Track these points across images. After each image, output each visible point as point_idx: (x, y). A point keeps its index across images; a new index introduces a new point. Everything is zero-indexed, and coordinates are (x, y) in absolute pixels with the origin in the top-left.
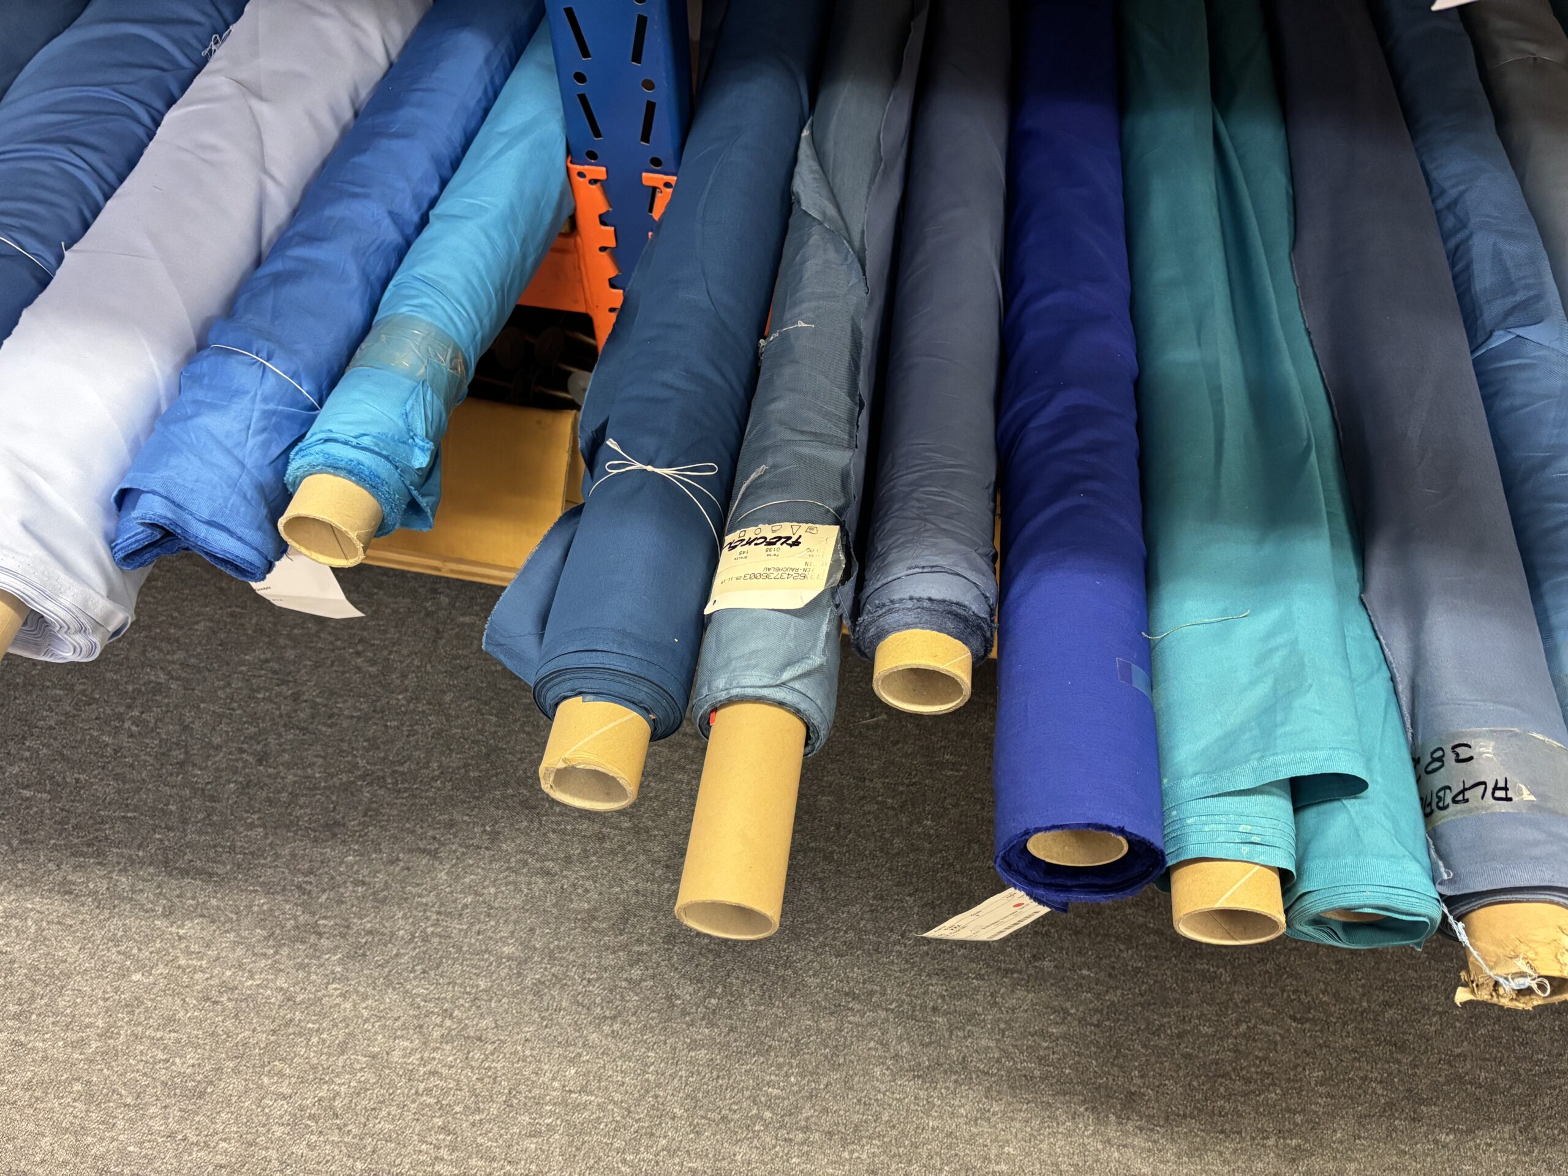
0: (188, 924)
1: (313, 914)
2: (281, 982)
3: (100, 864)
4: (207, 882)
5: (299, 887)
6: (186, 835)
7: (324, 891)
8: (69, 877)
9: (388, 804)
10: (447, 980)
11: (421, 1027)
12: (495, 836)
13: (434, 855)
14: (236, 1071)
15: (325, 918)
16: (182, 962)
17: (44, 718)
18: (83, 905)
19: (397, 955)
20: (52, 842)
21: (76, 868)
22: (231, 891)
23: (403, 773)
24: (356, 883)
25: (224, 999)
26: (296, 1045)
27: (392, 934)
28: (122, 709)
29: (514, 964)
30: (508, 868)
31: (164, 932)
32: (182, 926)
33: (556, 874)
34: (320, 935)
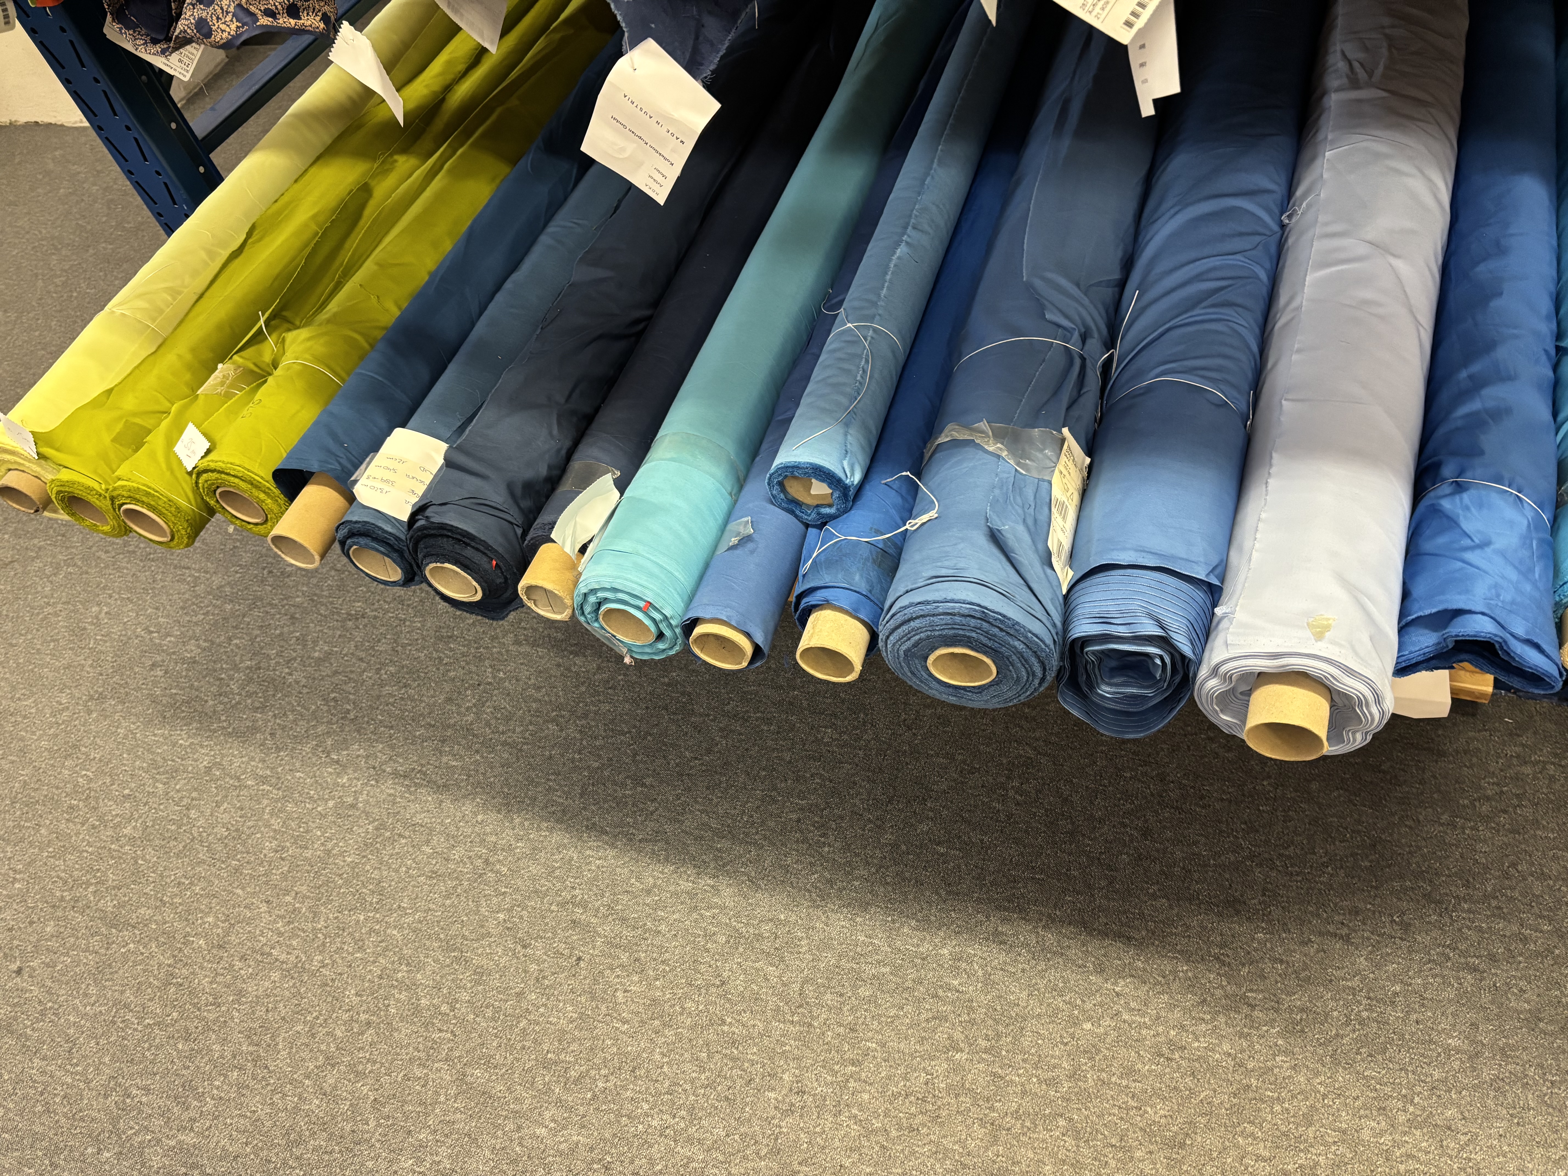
0: (1122, 983)
1: (1240, 986)
2: (1226, 1047)
3: (1024, 919)
4: (1129, 946)
5: (1217, 959)
6: (1095, 900)
7: (1243, 965)
8: (1000, 929)
9: (1284, 886)
10: (1397, 1067)
11: (1384, 1109)
12: (1406, 927)
13: (1346, 939)
14: (1208, 1127)
15: (1251, 990)
16: (1126, 1016)
17: (936, 783)
18: (1020, 955)
19: (1337, 1035)
20: (976, 895)
21: (1004, 920)
22: (1153, 955)
23: (1289, 857)
24: (1275, 960)
25: (1177, 1056)
26: (1259, 1110)
27: (1327, 1015)
28: (1003, 779)
29: (1465, 1057)
30: (1430, 961)
31: (1101, 987)
32: (1115, 984)
33: (1485, 971)
34: (1253, 1007)
